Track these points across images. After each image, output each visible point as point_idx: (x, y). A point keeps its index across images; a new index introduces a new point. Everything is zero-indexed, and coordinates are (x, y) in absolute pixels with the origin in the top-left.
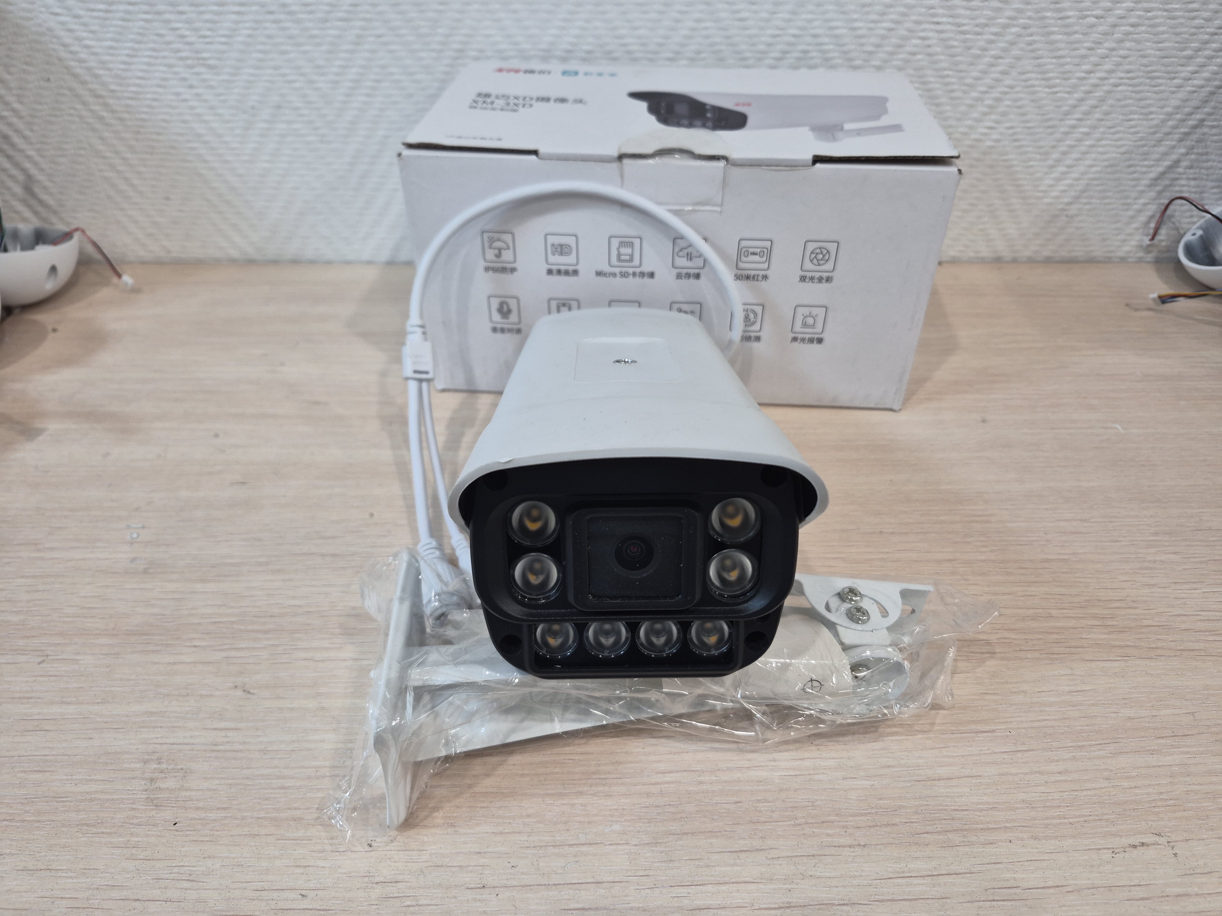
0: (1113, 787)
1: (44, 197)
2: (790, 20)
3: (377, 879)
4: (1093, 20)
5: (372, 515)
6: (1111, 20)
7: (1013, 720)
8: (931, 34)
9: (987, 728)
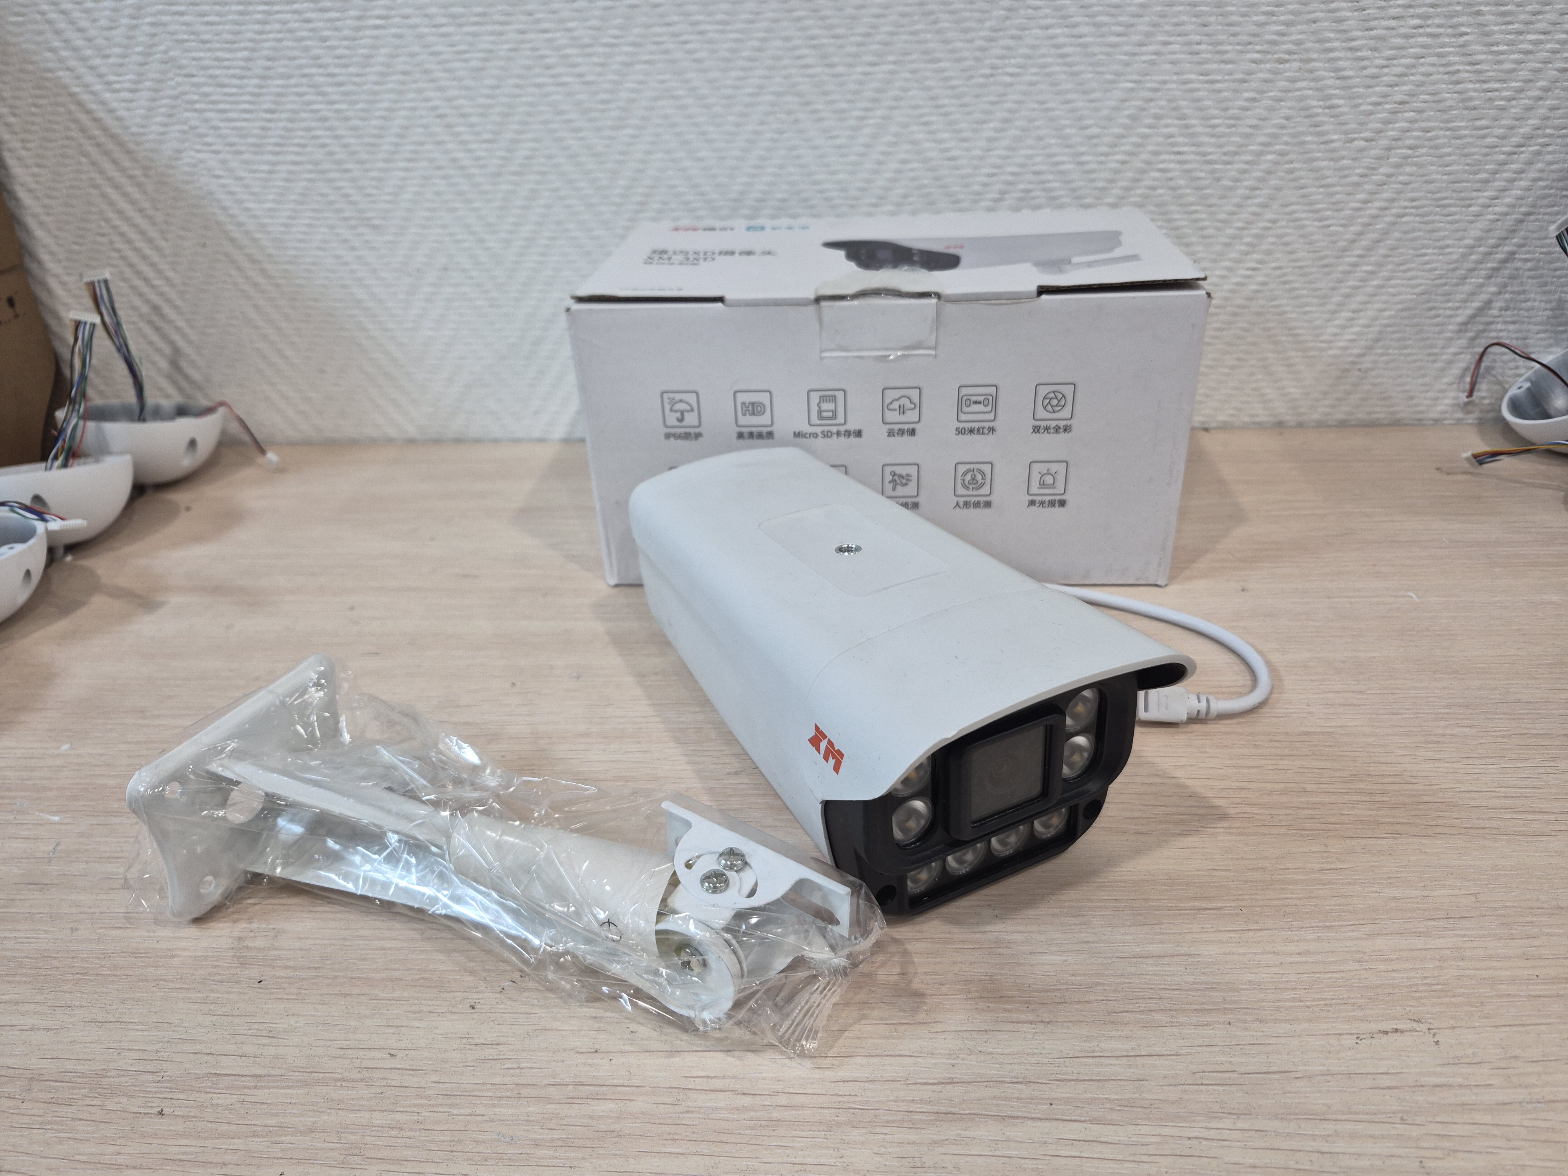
0: (1366, 969)
1: (190, 371)
2: (1007, 157)
3: (477, 1041)
4: (1362, 143)
5: (514, 684)
6: (1384, 142)
7: (1247, 897)
8: (1172, 166)
9: (1214, 905)
